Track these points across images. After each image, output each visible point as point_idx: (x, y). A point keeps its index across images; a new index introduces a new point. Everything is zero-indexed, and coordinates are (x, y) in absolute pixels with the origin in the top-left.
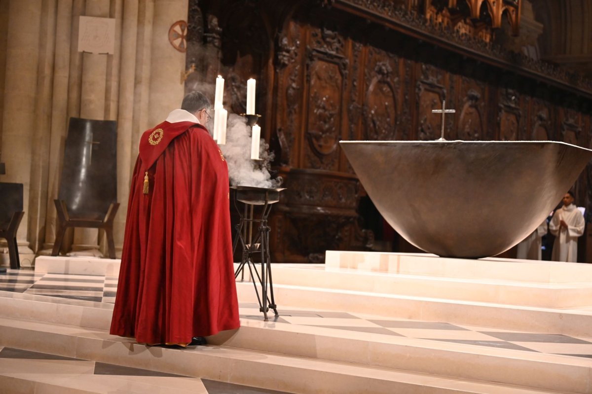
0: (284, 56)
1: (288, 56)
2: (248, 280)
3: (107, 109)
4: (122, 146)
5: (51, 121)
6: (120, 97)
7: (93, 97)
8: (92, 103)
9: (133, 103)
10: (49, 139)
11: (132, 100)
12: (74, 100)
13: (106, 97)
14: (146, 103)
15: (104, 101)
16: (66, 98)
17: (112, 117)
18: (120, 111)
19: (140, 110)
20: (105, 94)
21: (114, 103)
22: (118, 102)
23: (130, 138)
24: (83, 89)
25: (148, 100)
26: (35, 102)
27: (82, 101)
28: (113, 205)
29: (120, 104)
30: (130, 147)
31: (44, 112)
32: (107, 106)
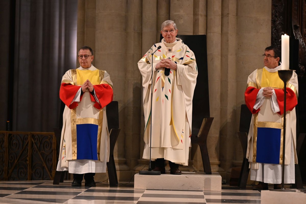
3: (195, 23)
4: (212, 60)
5: (142, 38)
6: (208, 11)
7: (182, 12)
8: (181, 18)
9: (221, 16)
10: (140, 56)
11: (220, 13)
12: (163, 16)
13: (194, 11)
14: (234, 16)
15: (192, 16)
16: (155, 15)
17: (201, 32)
18: (208, 25)
19: (228, 23)
20: (194, 9)
21: (203, 17)
22: (207, 16)
23: (220, 51)
24: (172, 5)
25: (236, 12)
26: (126, 21)
27: (171, 16)
28: (205, 120)
29: (209, 18)
30: (220, 60)
31: (134, 30)
32: (196, 20)
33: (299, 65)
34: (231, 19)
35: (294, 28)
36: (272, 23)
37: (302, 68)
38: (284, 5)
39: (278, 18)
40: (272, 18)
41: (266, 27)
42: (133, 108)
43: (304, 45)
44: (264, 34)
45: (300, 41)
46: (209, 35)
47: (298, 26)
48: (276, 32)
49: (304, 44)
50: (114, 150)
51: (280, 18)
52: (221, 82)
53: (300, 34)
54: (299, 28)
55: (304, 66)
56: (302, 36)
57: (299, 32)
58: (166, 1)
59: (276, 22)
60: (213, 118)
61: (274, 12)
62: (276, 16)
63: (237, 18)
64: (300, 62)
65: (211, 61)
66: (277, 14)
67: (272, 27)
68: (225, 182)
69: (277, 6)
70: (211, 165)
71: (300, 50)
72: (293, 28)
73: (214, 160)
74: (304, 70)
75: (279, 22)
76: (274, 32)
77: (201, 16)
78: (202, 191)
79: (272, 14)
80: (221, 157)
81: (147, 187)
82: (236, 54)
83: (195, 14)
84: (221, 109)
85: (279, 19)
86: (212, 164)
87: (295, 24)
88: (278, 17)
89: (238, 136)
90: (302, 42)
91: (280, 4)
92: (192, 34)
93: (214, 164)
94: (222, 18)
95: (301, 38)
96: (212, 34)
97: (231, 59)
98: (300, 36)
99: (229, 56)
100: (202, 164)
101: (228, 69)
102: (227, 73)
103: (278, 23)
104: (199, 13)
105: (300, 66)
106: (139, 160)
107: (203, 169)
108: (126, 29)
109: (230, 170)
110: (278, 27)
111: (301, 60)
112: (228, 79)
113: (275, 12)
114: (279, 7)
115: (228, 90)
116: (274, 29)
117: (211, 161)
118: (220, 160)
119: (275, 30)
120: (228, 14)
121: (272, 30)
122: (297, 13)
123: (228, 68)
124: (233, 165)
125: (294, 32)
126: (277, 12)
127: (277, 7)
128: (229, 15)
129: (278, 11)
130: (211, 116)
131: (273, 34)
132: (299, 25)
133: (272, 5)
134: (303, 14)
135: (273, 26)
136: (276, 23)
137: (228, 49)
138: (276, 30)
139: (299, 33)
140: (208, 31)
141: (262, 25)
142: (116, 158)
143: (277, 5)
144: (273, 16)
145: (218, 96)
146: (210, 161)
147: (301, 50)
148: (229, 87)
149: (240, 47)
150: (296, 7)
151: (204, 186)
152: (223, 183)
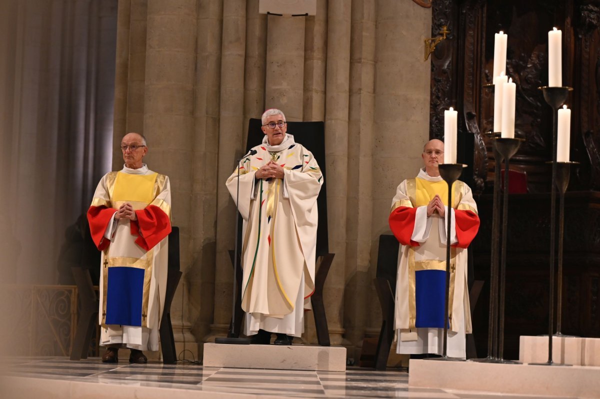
0: (591, 11)
1: (596, 12)
2: (559, 362)
3: (307, 104)
4: (333, 163)
5: (219, 127)
6: (327, 84)
7: (284, 86)
8: (284, 95)
9: (348, 94)
10: (217, 155)
11: (347, 88)
12: (254, 92)
13: (304, 84)
14: (369, 93)
15: (301, 92)
16: (241, 90)
17: (316, 117)
18: (328, 107)
19: (360, 104)
20: (304, 81)
21: (319, 94)
22: (325, 93)
23: (346, 149)
24: (269, 73)
25: (373, 88)
26: (193, 98)
27: (267, 93)
28: (321, 258)
29: (329, 95)
30: (346, 165)
31: (207, 114)
32: (308, 99)
33: (475, 177)
34: (366, 97)
35: (467, 117)
36: (431, 108)
37: (479, 182)
38: (451, 79)
39: (440, 101)
40: (432, 100)
41: (422, 112)
42: (203, 241)
43: (484, 144)
44: (418, 122)
45: (477, 138)
46: (328, 123)
47: (474, 113)
48: (437, 122)
49: (482, 143)
50: (171, 307)
51: (444, 100)
52: (348, 199)
53: (477, 127)
54: (475, 118)
55: (483, 179)
56: (480, 131)
57: (475, 123)
58: (259, 67)
59: (438, 107)
60: (333, 255)
61: (435, 91)
62: (438, 97)
63: (374, 97)
64: (477, 173)
65: (331, 165)
66: (440, 95)
67: (431, 114)
68: (352, 363)
69: (439, 81)
70: (330, 335)
71: (476, 152)
72: (465, 118)
73: (334, 327)
74: (483, 185)
75: (443, 107)
76: (435, 122)
77: (317, 92)
78: (315, 371)
79: (432, 94)
80: (346, 321)
81: (224, 364)
82: (372, 155)
83: (306, 89)
84: (347, 244)
85: (443, 102)
86: (331, 333)
87: (468, 111)
88: (441, 99)
89: (374, 288)
90: (480, 140)
91: (444, 78)
92: (301, 121)
93: (334, 333)
94: (350, 96)
95: (478, 134)
96: (333, 121)
97: (365, 163)
98: (477, 131)
99: (360, 158)
100: (316, 332)
101: (358, 179)
102: (358, 185)
103: (441, 108)
104: (313, 88)
105: (476, 179)
106: (212, 326)
107: (316, 340)
108: (193, 113)
109: (361, 343)
110: (440, 115)
111: (477, 169)
112: (358, 196)
113: (437, 91)
114: (443, 82)
115: (358, 213)
116: (434, 118)
117: (331, 328)
118: (344, 327)
119: (436, 119)
120: (360, 89)
121: (431, 119)
122: (471, 93)
123: (359, 176)
124: (366, 335)
125: (468, 123)
126: (439, 91)
127: (439, 83)
128: (362, 92)
129: (442, 89)
130: (330, 252)
131: (433, 125)
132: (476, 112)
133: (432, 79)
134: (482, 95)
135: (433, 114)
136: (438, 109)
137: (359, 146)
138: (439, 120)
139: (475, 126)
140: (327, 117)
141: (414, 108)
142: (174, 322)
143: (440, 79)
144: (434, 97)
145: (343, 221)
146: (329, 329)
147: (479, 153)
148: (361, 208)
149: (378, 143)
150: (471, 84)
151: (317, 363)
152: (349, 363)
